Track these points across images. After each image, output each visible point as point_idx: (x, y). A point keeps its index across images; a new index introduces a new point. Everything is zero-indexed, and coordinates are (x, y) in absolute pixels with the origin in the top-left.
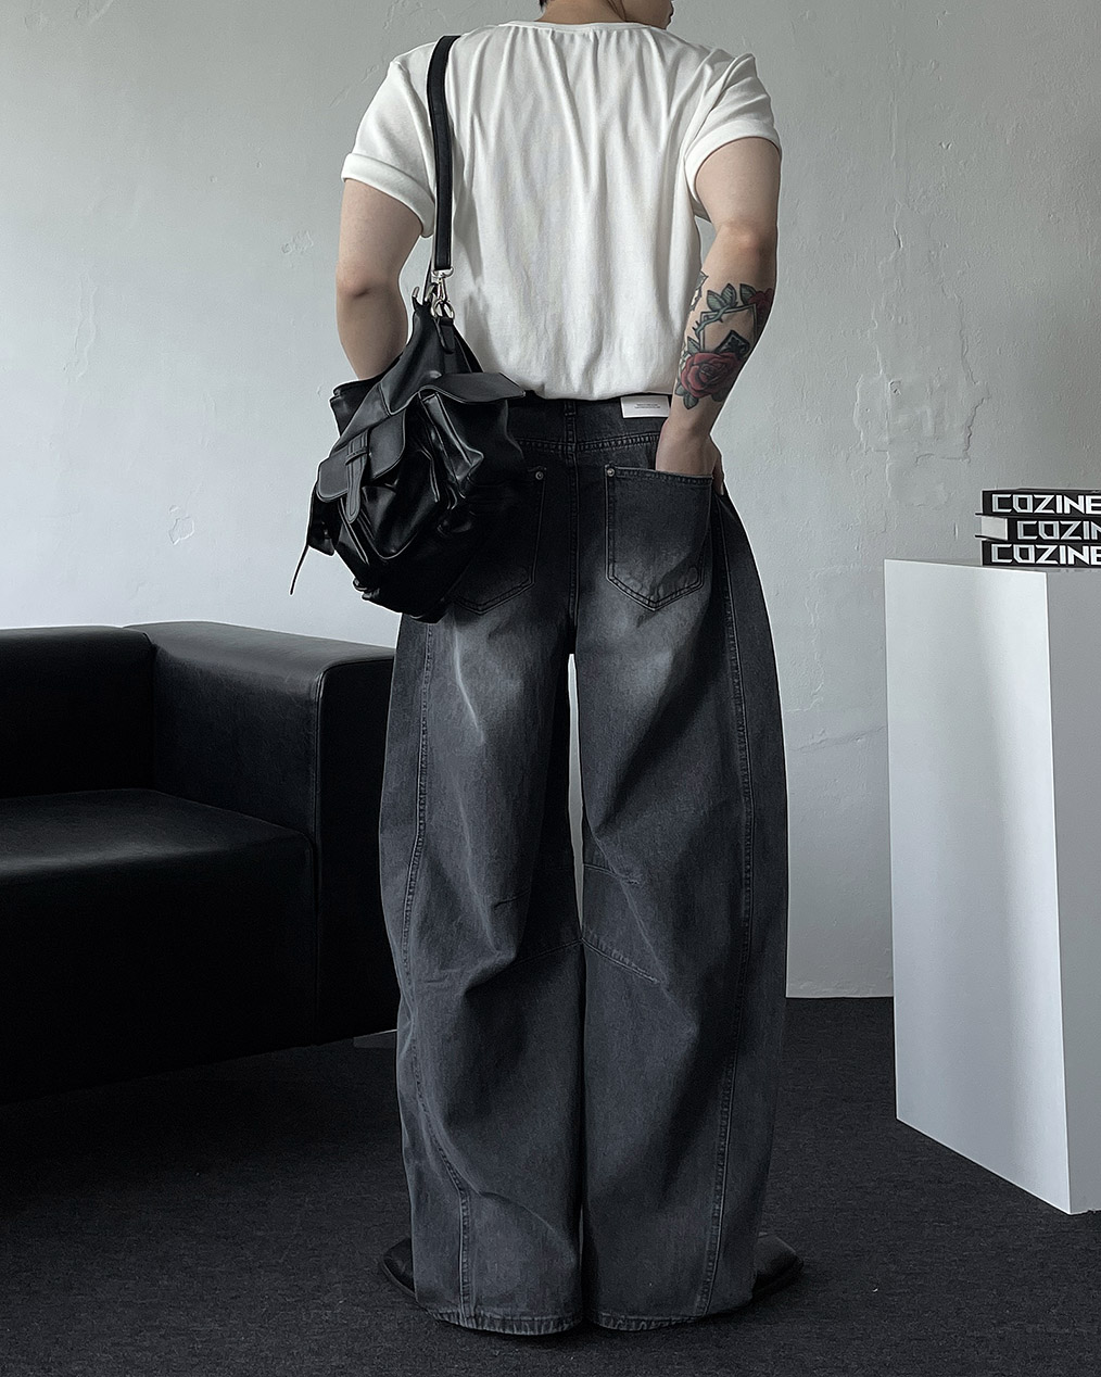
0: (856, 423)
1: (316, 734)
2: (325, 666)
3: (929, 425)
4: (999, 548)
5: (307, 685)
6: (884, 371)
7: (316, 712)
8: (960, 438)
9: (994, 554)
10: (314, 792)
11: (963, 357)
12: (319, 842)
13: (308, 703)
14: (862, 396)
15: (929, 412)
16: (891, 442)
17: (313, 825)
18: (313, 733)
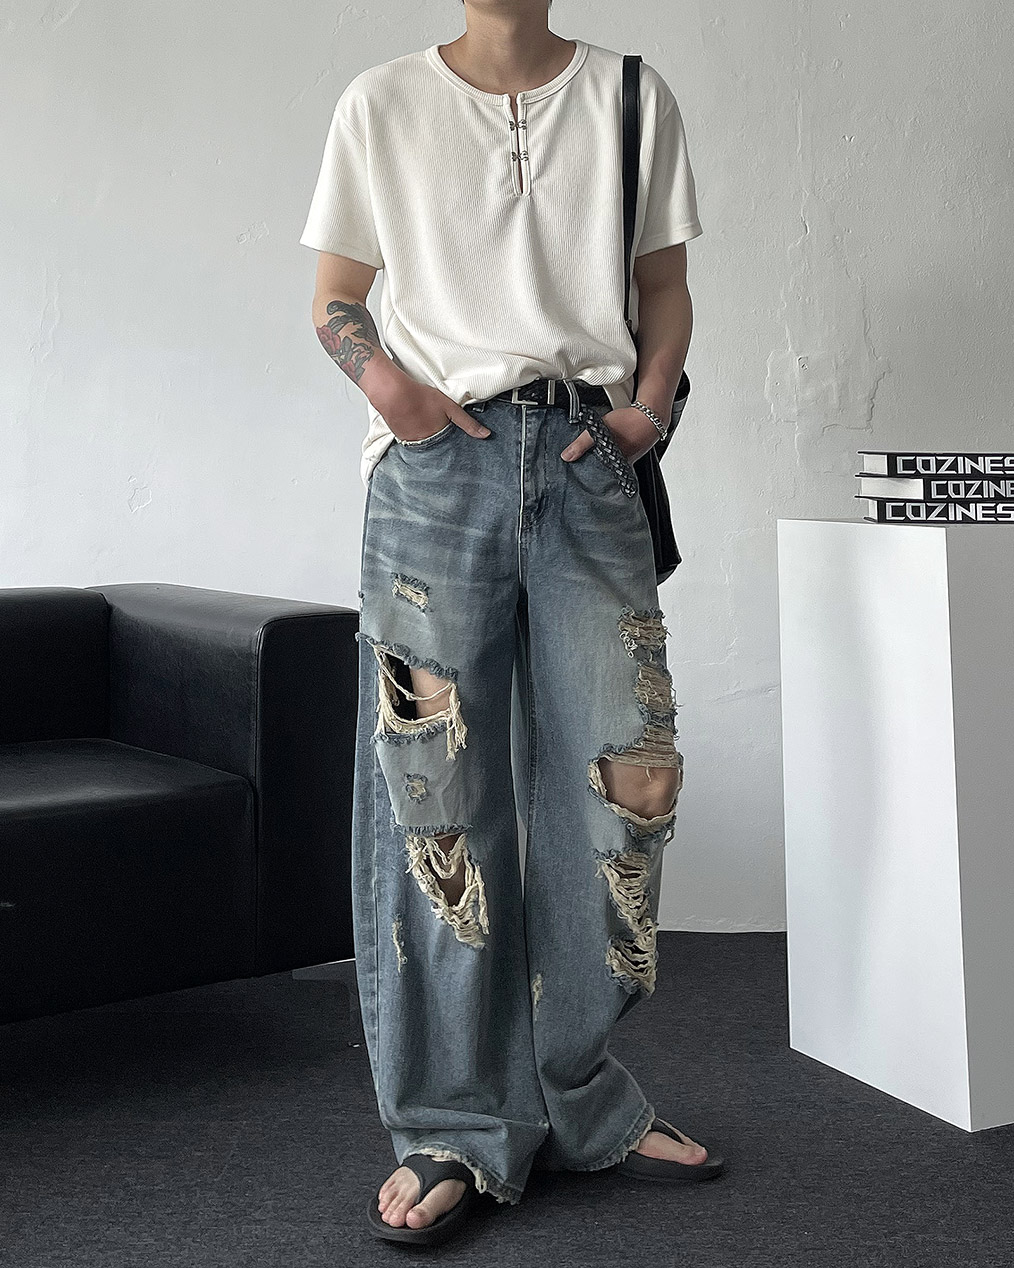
0: (766, 396)
1: (256, 684)
2: (264, 622)
3: (835, 397)
4: (893, 507)
5: (248, 640)
6: (793, 348)
7: (256, 664)
8: (864, 409)
9: (888, 512)
10: (255, 739)
11: (866, 334)
12: (258, 787)
13: (249, 656)
14: (772, 369)
15: (834, 385)
16: (800, 413)
17: (254, 770)
18: (253, 683)
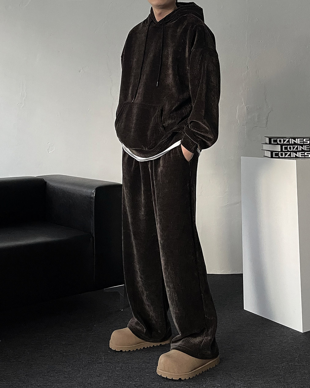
2: (95, 188)
3: (256, 118)
4: (275, 153)
5: (90, 194)
7: (93, 200)
9: (274, 155)
10: (92, 222)
12: (94, 236)
13: (91, 198)
17: (93, 231)
18: (92, 206)
